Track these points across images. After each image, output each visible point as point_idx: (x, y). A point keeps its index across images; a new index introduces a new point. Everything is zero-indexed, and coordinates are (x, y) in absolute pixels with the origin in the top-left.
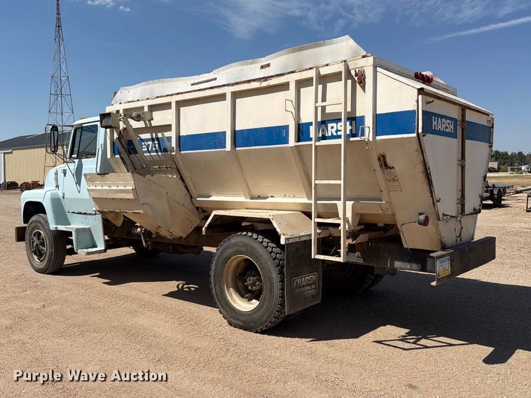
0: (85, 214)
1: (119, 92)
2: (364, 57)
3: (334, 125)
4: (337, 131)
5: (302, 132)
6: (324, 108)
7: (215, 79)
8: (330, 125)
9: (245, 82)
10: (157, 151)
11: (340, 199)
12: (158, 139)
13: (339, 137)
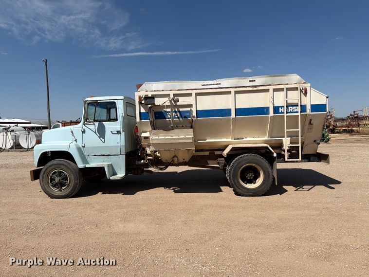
0: (109, 155)
1: (144, 85)
2: (305, 83)
3: (292, 108)
4: (293, 110)
5: (276, 110)
6: (287, 101)
7: (220, 84)
8: (289, 108)
9: (243, 87)
10: (178, 118)
11: (284, 137)
12: (179, 112)
13: (297, 112)
